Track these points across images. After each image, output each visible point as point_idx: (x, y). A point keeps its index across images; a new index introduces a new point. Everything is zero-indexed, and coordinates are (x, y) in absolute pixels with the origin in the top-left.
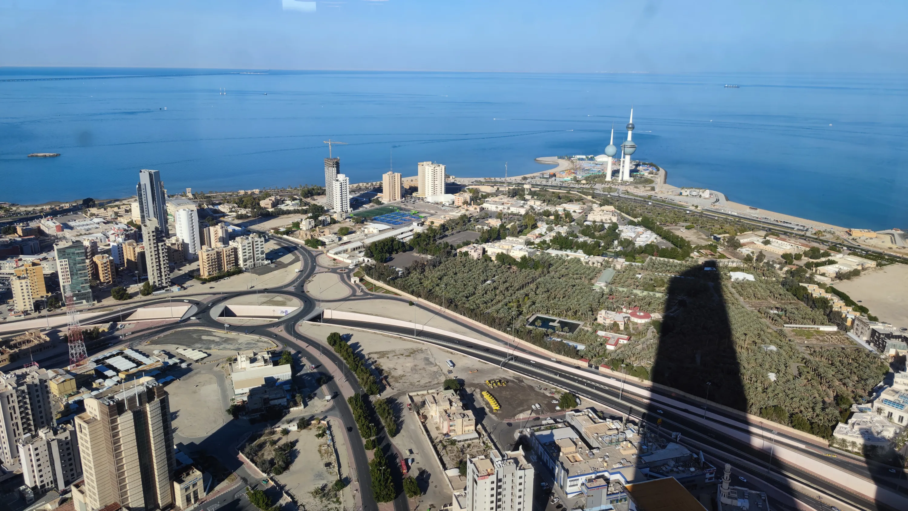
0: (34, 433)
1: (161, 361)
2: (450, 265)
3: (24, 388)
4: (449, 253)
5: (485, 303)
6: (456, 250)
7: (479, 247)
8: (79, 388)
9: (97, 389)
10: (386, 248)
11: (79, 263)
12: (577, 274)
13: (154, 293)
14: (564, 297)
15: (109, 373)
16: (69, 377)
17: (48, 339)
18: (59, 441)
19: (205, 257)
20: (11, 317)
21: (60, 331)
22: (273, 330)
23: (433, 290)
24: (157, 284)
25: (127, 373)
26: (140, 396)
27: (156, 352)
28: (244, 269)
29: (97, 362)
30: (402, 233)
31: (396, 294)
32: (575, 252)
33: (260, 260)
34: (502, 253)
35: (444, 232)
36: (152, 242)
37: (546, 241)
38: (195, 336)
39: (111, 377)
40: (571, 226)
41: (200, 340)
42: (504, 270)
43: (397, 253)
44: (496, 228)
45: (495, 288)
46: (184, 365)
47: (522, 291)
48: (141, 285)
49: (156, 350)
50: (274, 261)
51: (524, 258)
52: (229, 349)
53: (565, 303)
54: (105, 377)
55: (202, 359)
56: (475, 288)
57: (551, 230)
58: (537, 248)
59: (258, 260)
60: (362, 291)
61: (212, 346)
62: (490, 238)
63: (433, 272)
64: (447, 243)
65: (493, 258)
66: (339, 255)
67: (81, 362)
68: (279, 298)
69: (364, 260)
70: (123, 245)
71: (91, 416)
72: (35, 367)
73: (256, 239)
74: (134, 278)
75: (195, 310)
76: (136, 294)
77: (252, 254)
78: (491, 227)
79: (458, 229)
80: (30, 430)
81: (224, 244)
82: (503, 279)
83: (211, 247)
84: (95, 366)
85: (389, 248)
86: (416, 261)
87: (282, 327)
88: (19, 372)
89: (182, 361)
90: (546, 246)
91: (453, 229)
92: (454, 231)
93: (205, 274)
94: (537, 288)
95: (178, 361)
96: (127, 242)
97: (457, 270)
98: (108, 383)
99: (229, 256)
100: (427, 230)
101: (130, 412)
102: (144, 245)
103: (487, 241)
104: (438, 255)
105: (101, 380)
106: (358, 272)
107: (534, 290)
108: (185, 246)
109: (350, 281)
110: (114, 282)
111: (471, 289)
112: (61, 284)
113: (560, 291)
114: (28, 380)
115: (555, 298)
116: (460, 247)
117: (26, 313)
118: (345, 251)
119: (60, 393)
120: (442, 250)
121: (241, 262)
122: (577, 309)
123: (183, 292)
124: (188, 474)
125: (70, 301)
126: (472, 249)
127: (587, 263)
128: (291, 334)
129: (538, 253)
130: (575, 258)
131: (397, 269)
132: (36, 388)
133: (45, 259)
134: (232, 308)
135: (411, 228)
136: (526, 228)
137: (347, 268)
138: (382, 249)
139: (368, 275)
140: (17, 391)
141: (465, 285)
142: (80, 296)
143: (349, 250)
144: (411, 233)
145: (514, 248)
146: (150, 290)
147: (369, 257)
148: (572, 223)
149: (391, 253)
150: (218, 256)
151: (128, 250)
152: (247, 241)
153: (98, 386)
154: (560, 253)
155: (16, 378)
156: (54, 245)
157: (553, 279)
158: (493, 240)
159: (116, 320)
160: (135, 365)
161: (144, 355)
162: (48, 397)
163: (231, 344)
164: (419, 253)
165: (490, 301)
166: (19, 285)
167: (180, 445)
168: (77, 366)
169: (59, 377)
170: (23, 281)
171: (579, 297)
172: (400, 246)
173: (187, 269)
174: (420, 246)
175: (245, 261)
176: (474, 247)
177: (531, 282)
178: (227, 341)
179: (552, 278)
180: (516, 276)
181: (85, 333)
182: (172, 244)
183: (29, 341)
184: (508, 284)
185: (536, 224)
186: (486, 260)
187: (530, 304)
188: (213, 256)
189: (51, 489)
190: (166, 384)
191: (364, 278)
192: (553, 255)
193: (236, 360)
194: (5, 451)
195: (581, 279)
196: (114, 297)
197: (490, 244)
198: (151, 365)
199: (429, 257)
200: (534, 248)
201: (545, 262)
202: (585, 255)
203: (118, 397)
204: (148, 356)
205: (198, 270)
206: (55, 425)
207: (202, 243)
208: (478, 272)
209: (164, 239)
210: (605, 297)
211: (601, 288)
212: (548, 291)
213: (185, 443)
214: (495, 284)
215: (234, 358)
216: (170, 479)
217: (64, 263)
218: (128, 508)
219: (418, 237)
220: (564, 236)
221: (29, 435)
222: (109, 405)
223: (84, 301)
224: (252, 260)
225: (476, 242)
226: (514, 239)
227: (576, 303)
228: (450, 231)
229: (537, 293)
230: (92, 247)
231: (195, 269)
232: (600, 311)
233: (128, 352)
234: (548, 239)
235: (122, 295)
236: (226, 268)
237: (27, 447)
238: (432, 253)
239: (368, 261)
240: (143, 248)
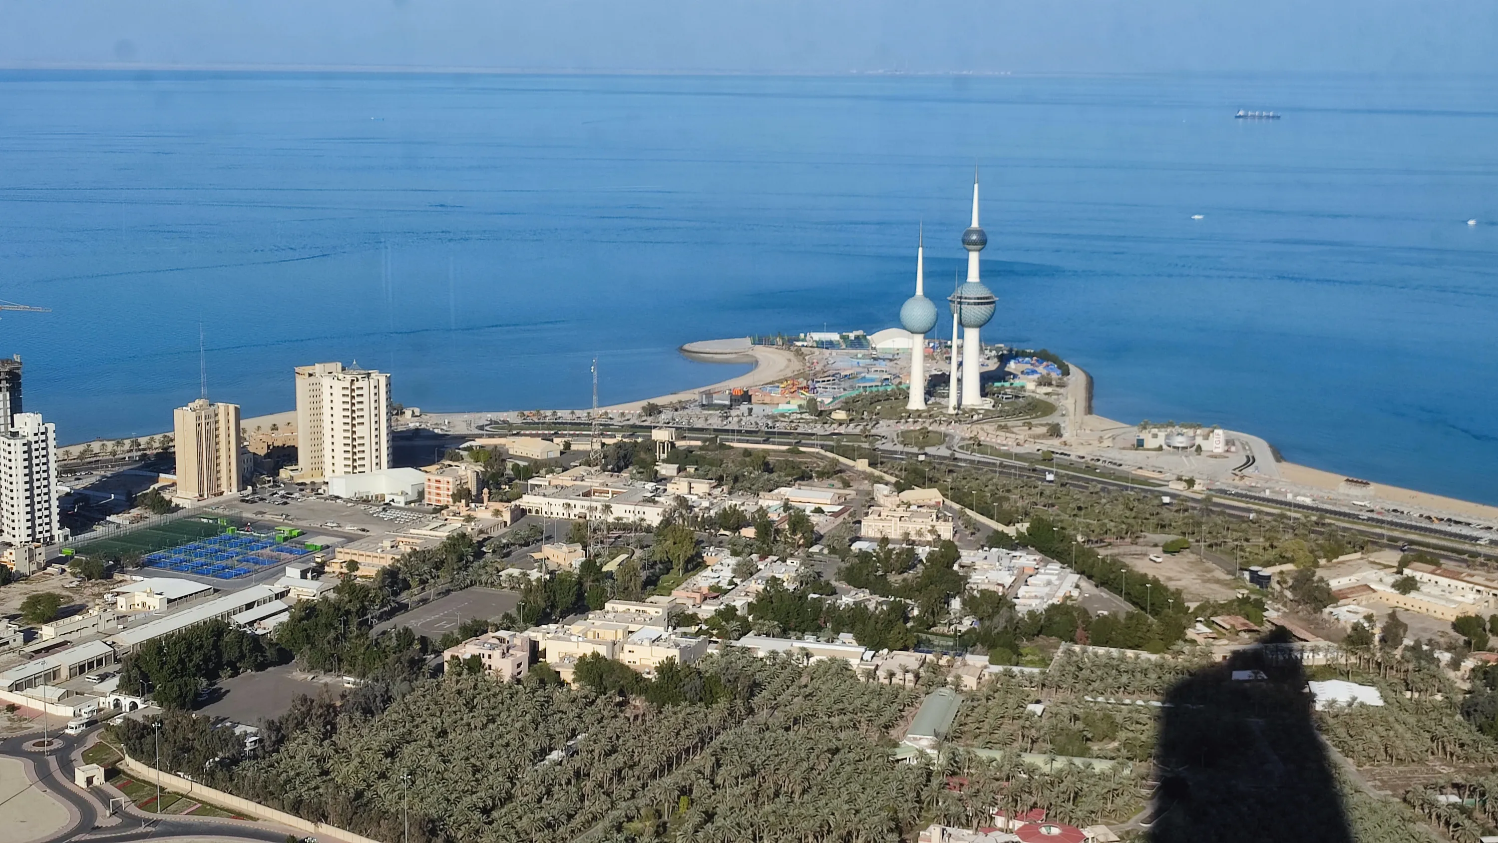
2: (423, 703)
4: (416, 664)
5: (549, 826)
6: (438, 653)
7: (518, 641)
10: (197, 657)
23: (368, 794)
30: (249, 606)
31: (239, 815)
34: (596, 656)
35: (395, 594)
37: (734, 609)
40: (810, 556)
42: (606, 713)
43: (236, 672)
44: (569, 574)
45: (577, 774)
47: (668, 780)
51: (667, 671)
53: (812, 812)
56: (511, 779)
57: (747, 571)
58: (707, 633)
60: (117, 810)
62: (553, 607)
63: (365, 732)
64: (407, 630)
65: (567, 675)
66: (29, 690)
69: (117, 704)
78: (552, 573)
79: (443, 582)
82: (604, 743)
85: (206, 660)
86: (304, 699)
90: (735, 624)
91: (423, 582)
92: (428, 592)
94: (718, 764)
97: (448, 721)
100: (336, 589)
103: (542, 618)
104: (379, 672)
106: (99, 747)
107: (707, 772)
109: (72, 778)
111: (498, 780)
115: (777, 795)
116: (449, 642)
118: (51, 676)
120: (392, 657)
122: (851, 826)
126: (491, 647)
129: (713, 650)
130: (833, 660)
131: (238, 731)
135: (278, 588)
136: (667, 571)
137: (58, 734)
138: (181, 661)
139: (135, 753)
141: (476, 770)
143: (64, 673)
144: (279, 605)
145: (633, 638)
147: (136, 693)
148: (814, 549)
149: (213, 676)
158: (563, 615)
164: (312, 669)
165: (563, 818)
172: (246, 648)
174: (313, 645)
176: (501, 640)
177: (695, 748)
179: (762, 730)
180: (645, 731)
184: (619, 759)
186: (544, 681)
187: (697, 819)
191: (121, 766)
192: (761, 654)
195: (855, 727)
197: (553, 626)
199: (348, 682)
201: (736, 679)
210: (936, 783)
211: (923, 753)
214: (577, 762)
219: (308, 617)
220: (791, 589)
225: (507, 623)
226: (633, 607)
227: (846, 807)
228: (414, 592)
229: (719, 781)
234: (740, 602)
238: (359, 669)
239: (134, 706)
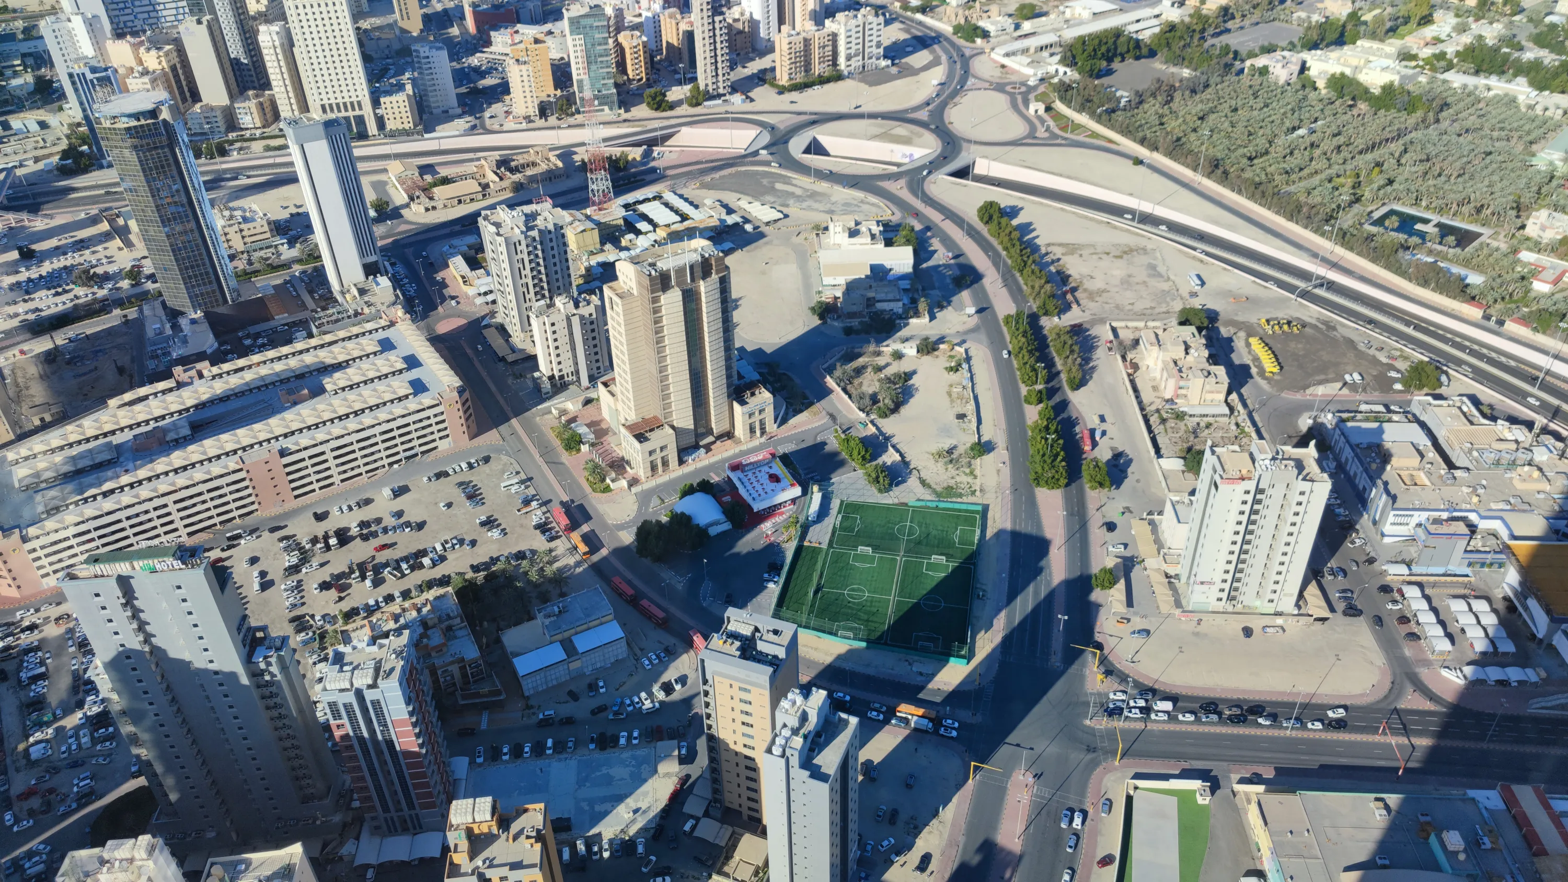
0: (548, 301)
1: (716, 216)
2: (1227, 90)
3: (535, 233)
4: (1227, 67)
5: (1287, 173)
6: (1243, 61)
7: (1294, 59)
8: (603, 243)
9: (627, 249)
10: (1104, 49)
11: (599, 45)
12: (1502, 129)
13: (706, 103)
14: (1459, 176)
15: (643, 226)
16: (590, 225)
17: (560, 164)
18: (582, 318)
19: (785, 47)
20: (509, 124)
21: (576, 153)
22: (886, 185)
23: (1184, 140)
24: (710, 88)
25: (669, 231)
26: (691, 267)
27: (708, 202)
28: (846, 73)
29: (627, 206)
30: (1138, 21)
31: (1109, 141)
32: (1509, 81)
33: (874, 59)
34: (1343, 74)
35: (1225, 22)
36: (705, 14)
37: (1445, 53)
38: (765, 182)
39: (646, 233)
40: (1511, 22)
41: (772, 190)
42: (1340, 110)
43: (1123, 60)
44: (1338, 20)
45: (1312, 145)
46: (748, 227)
47: (1369, 156)
48: (687, 88)
49: (709, 199)
50: (897, 61)
51: (1388, 89)
52: (817, 210)
53: (1461, 188)
54: (638, 233)
55: (775, 221)
56: (1270, 143)
57: (1462, 29)
58: (1423, 68)
59: (870, 58)
60: (1048, 129)
61: (791, 202)
62: (1322, 40)
63: (1189, 103)
64: (1227, 45)
65: (1321, 84)
66: (1013, 58)
67: (605, 206)
68: (902, 130)
69: (1057, 71)
70: (662, 18)
71: (626, 287)
72: (548, 204)
73: (871, 18)
74: (677, 76)
75: (766, 138)
76: (679, 103)
77: (860, 46)
78: (1327, 18)
79: (1255, 18)
80: (543, 296)
81: (816, 24)
82: (1334, 129)
83: (794, 29)
84: (622, 213)
85: (1108, 50)
86: (1158, 80)
87: (902, 182)
88: (527, 209)
89: (747, 221)
90: (1443, 63)
91: (1244, 16)
92: (1247, 22)
93: (783, 78)
94: (1406, 151)
95: (739, 220)
96: (666, 12)
97: (1240, 103)
98: (642, 242)
99: (824, 47)
100: (1189, 16)
101: (677, 289)
102: (692, 19)
103: (1314, 46)
104: (1205, 69)
105: (631, 236)
106: (1044, 93)
107: (1397, 155)
108: (754, 24)
109: (1027, 107)
110: (648, 79)
111: (1262, 143)
112: (575, 77)
113: (1455, 161)
114: (539, 222)
115: (1440, 175)
116: (1252, 55)
117: (528, 119)
118: (1025, 51)
119: (579, 248)
120: (1215, 61)
121: (842, 60)
122: (1484, 201)
123: (749, 106)
124: (753, 394)
125: (590, 106)
126: (1277, 61)
127: (1531, 107)
128: (916, 196)
129: (1423, 79)
130: (1506, 95)
131: (1119, 93)
132: (549, 236)
133: (551, 33)
134: (825, 140)
135: (1156, 11)
136: (1406, 23)
137: (1024, 84)
138: (1095, 50)
139: (1063, 100)
140: (526, 237)
141: (1250, 134)
142: (603, 100)
143: (1032, 50)
144: (1155, 22)
145: (1371, 65)
146: (700, 98)
147: (1067, 66)
148: (1517, 18)
149: (1110, 60)
150: (805, 46)
151: (668, 25)
152: (853, 22)
153: (628, 244)
154: (1472, 81)
155: (523, 218)
156: (564, 11)
157: (1444, 137)
158: (1327, 46)
159: (652, 143)
160: (678, 219)
161: (691, 203)
162: (566, 252)
163: (820, 202)
164: (1166, 62)
165: (1297, 169)
166: (518, 74)
167: (742, 350)
168: (600, 210)
169: (577, 223)
170: (523, 68)
171: (1496, 178)
172: (1131, 46)
173: (754, 67)
174: (1170, 48)
175: (849, 58)
176: (1284, 58)
177: (1393, 139)
178: (813, 195)
179: (1441, 134)
180: (1363, 125)
181: (610, 158)
182: (735, 20)
183: (534, 164)
184: (1341, 140)
185: (1431, 15)
186: (1304, 87)
187: (1382, 182)
188: (798, 46)
189: (572, 383)
190: (727, 253)
191: (1054, 105)
192: (1455, 85)
193: (826, 229)
194: (514, 321)
195: (1508, 140)
196: (648, 105)
197: (1319, 52)
198: (701, 221)
199: (1186, 73)
200: (1415, 67)
201: (1433, 100)
202: (1530, 90)
203: (661, 265)
204: (697, 207)
205: (773, 69)
206: (576, 294)
207: (781, 21)
208: (1282, 111)
209: (724, 9)
210: (1555, 183)
211: (1551, 163)
212: (1428, 160)
213: (750, 349)
214: (1314, 138)
215: (824, 225)
216: (729, 396)
217: (578, 42)
218: (673, 427)
219: (1170, 31)
220: (1490, 44)
221: (542, 302)
222: (650, 275)
223: (607, 108)
224: (860, 58)
225: (1290, 47)
226: (1375, 45)
227: (1485, 189)
228: (1238, 20)
229: (1403, 161)
230: (616, 17)
231: (768, 67)
232: (1537, 210)
233: (669, 197)
234: (1450, 50)
235: (660, 104)
236: (818, 69)
237: (541, 318)
238: (1193, 65)
239: (1065, 73)
240: (691, 24)
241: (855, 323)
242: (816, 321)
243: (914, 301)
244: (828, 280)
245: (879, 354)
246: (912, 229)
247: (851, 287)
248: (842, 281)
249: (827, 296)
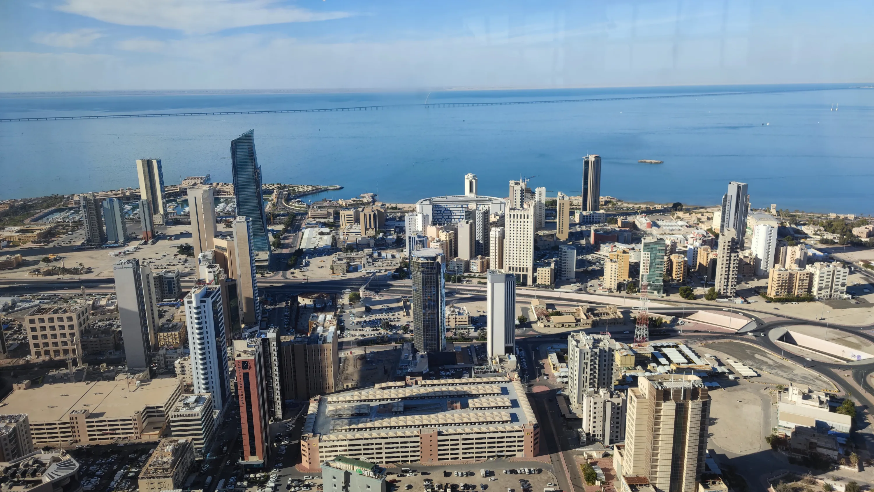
0: (596, 389)
1: (711, 365)
3: (597, 350)
8: (636, 365)
9: (650, 371)
11: (659, 258)
13: (717, 299)
15: (663, 361)
16: (630, 353)
17: (621, 316)
18: (613, 404)
19: (776, 276)
20: (599, 291)
21: (632, 313)
22: (837, 371)
24: (722, 292)
25: (678, 366)
26: (685, 391)
27: (708, 356)
28: (817, 298)
29: (655, 347)
33: (839, 293)
36: (726, 251)
38: (748, 352)
39: (664, 365)
41: (752, 358)
46: (731, 377)
48: (707, 290)
49: (708, 354)
50: (855, 297)
52: (782, 376)
54: (659, 364)
55: (751, 377)
59: (837, 291)
61: (764, 368)
67: (642, 344)
68: (853, 339)
70: (699, 250)
71: (642, 393)
72: (608, 336)
73: (839, 268)
74: (702, 282)
75: (754, 326)
76: (701, 296)
77: (830, 284)
80: (594, 386)
81: (799, 266)
83: (784, 267)
84: (652, 350)
87: (849, 372)
88: (596, 336)
89: (731, 372)
93: (772, 293)
95: (727, 371)
96: (703, 247)
98: (660, 370)
99: (803, 280)
101: (673, 402)
102: (717, 253)
105: (654, 365)
108: (757, 261)
110: (684, 281)
112: (641, 273)
114: (601, 345)
117: (610, 290)
119: (621, 364)
121: (815, 290)
123: (745, 306)
124: (714, 483)
125: (644, 289)
128: (860, 384)
132: (605, 354)
133: (633, 249)
134: (795, 335)
140: (592, 351)
142: (654, 287)
146: (715, 296)
150: (790, 278)
151: (702, 254)
152: (827, 269)
153: (651, 369)
155: (593, 341)
156: (642, 239)
159: (678, 315)
160: (686, 361)
161: (696, 354)
162: (612, 365)
163: (785, 372)
166: (610, 267)
167: (712, 451)
168: (639, 346)
169: (623, 350)
170: (614, 264)
173: (754, 284)
175: (820, 289)
178: (781, 367)
181: (651, 319)
182: (745, 257)
183: (607, 314)
188: (785, 277)
189: (600, 441)
190: (711, 388)
193: (787, 390)
194: (574, 396)
196: (681, 294)
198: (701, 366)
203: (666, 385)
204: (699, 357)
205: (766, 288)
206: (613, 389)
207: (776, 261)
209: (739, 250)
213: (717, 452)
215: (787, 387)
216: (697, 479)
217: (646, 256)
218: (655, 488)
221: (592, 389)
222: (658, 389)
223: (656, 292)
224: (829, 290)
230: (672, 246)
231: (763, 286)
233: (683, 347)
235: (688, 295)
236: (796, 292)
237: (589, 399)
240: (716, 255)
241: (799, 457)
242: (768, 447)
243: (848, 454)
244: (781, 423)
245: (814, 483)
246: (853, 404)
247: (799, 431)
248: (793, 426)
249: (781, 433)
